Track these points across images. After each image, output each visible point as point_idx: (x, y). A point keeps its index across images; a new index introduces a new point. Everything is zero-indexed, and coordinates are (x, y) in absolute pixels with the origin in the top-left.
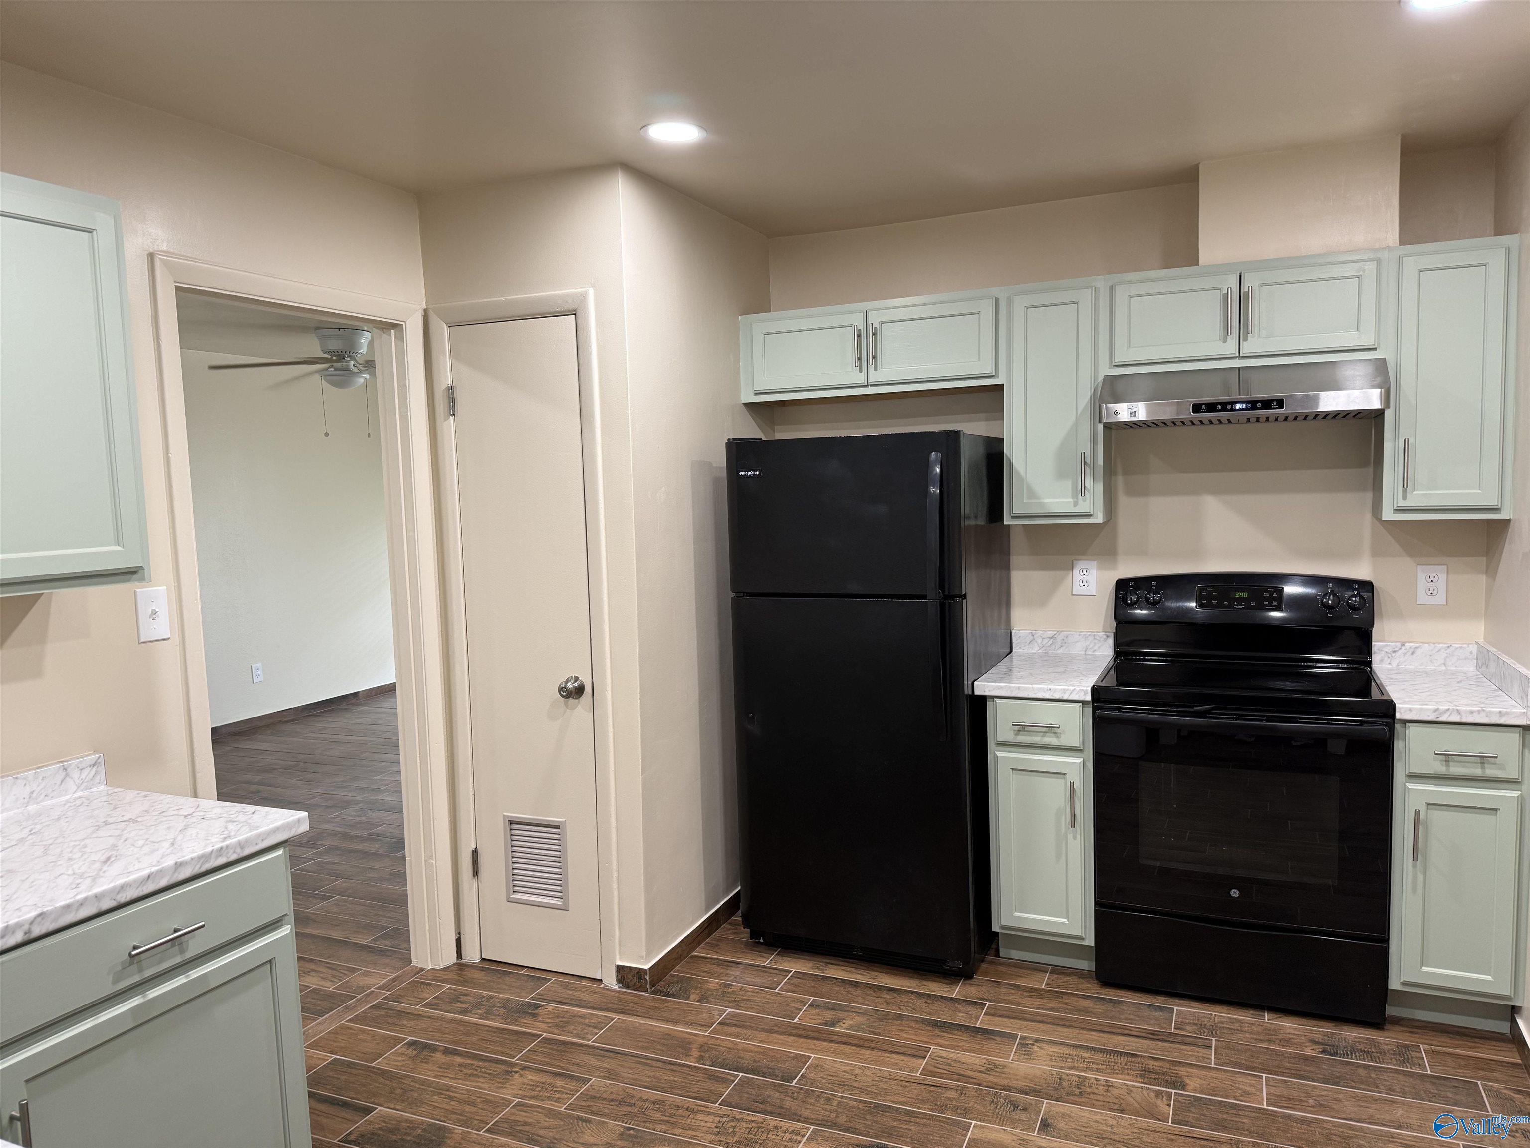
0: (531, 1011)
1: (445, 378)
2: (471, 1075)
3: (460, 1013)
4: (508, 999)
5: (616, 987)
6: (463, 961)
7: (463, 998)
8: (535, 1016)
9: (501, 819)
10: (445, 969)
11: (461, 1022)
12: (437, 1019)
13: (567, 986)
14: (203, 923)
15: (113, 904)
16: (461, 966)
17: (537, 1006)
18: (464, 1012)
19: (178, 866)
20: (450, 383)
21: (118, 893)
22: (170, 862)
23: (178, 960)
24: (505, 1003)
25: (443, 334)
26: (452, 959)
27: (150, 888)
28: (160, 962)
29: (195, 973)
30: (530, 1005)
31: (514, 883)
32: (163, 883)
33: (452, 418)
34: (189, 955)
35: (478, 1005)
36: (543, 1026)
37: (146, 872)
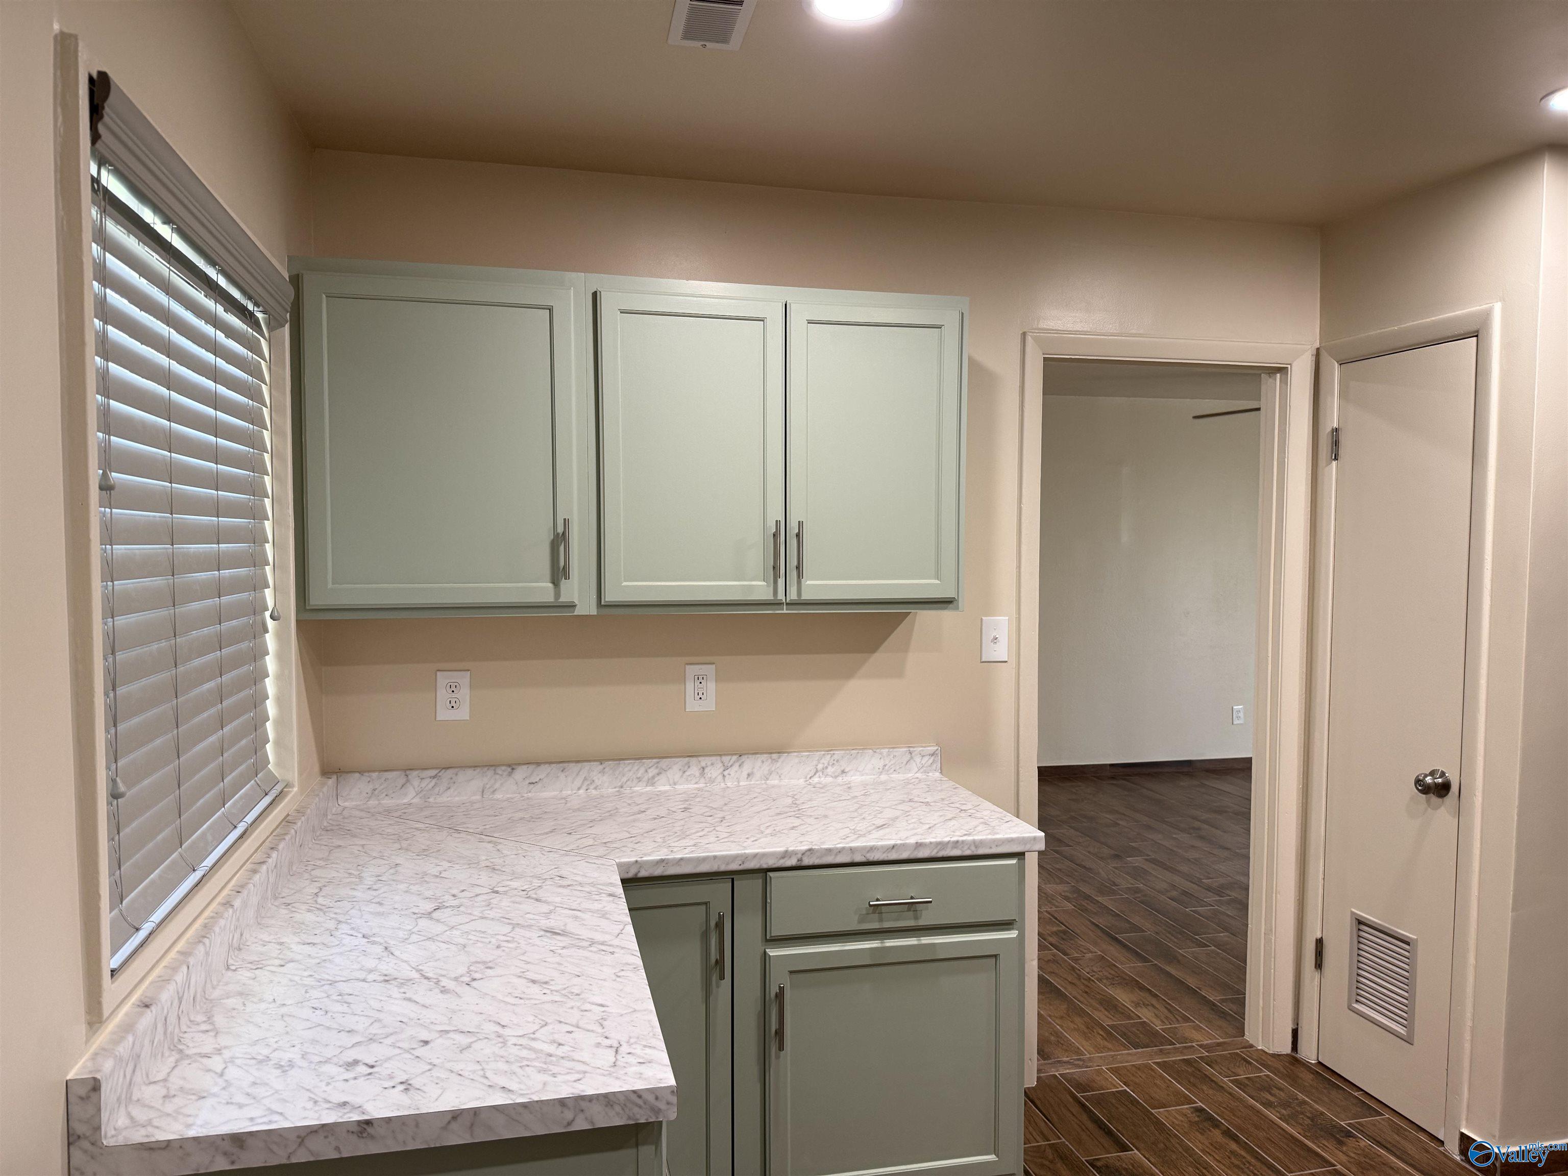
0: (1340, 1136)
1: (1332, 420)
2: (1237, 1167)
3: (1263, 1104)
4: (1322, 1113)
5: (1458, 1158)
6: (1298, 1056)
7: (1275, 1091)
8: (1341, 1143)
9: (1349, 914)
10: (1273, 1055)
11: (1258, 1112)
12: (1237, 1099)
13: (1398, 1130)
14: (931, 900)
15: (862, 859)
16: (1294, 1060)
17: (1349, 1135)
18: (1268, 1104)
19: (919, 845)
20: (1335, 425)
21: (868, 852)
22: (912, 841)
23: (911, 923)
24: (1315, 1117)
25: (1334, 373)
26: (1287, 1049)
27: (893, 856)
28: (897, 920)
29: (926, 940)
30: (1342, 1129)
31: (1357, 992)
32: (905, 856)
33: (1334, 463)
34: (922, 922)
35: (1285, 1105)
36: (1344, 1158)
37: (892, 842)
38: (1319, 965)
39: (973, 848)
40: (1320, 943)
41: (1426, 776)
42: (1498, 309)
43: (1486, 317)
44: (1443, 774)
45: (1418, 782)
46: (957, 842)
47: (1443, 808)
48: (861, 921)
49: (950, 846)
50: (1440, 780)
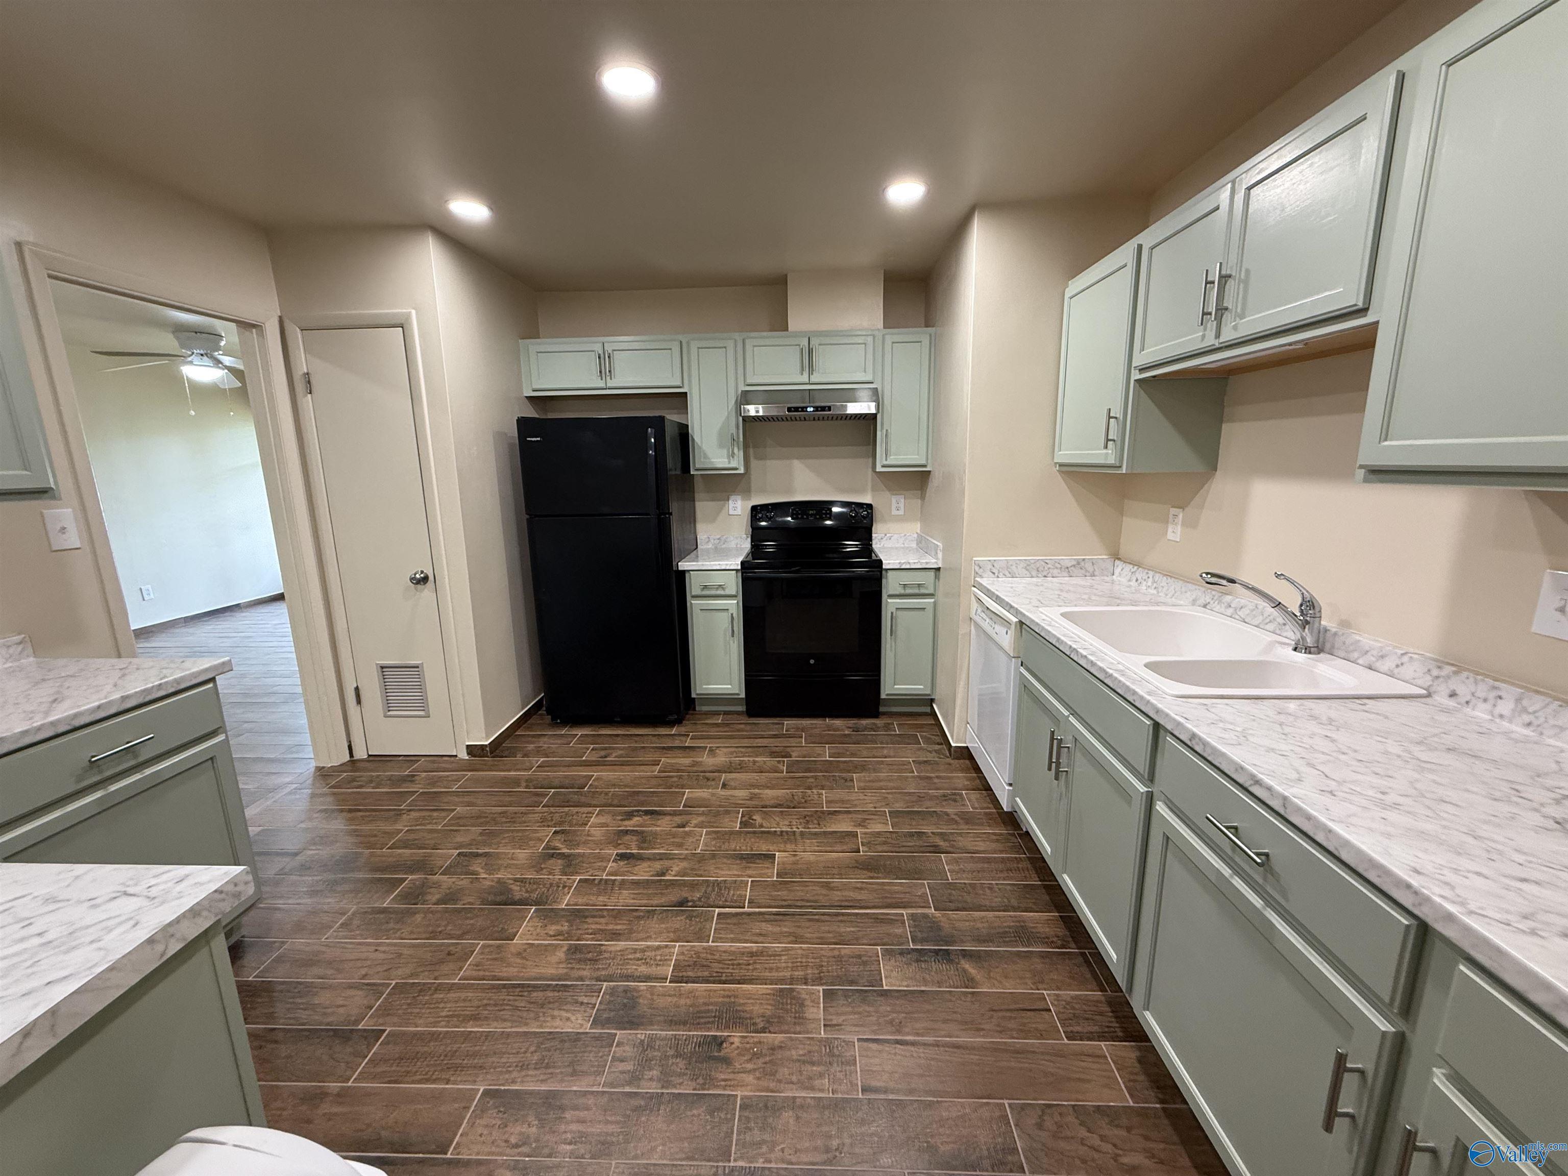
0: (410, 779)
1: (301, 365)
2: (372, 820)
3: (357, 788)
4: (392, 775)
5: (467, 758)
6: (355, 758)
7: (358, 779)
8: (412, 781)
9: (375, 666)
10: (341, 765)
11: (359, 793)
12: (341, 794)
13: (434, 762)
14: (152, 735)
15: (68, 728)
16: (353, 762)
17: (413, 776)
18: (361, 787)
19: (124, 698)
20: (306, 371)
21: (73, 719)
22: (116, 696)
23: (132, 763)
24: (390, 778)
25: (296, 337)
26: (347, 758)
27: (102, 714)
28: (119, 764)
29: (148, 771)
30: (408, 776)
31: (388, 706)
32: (113, 711)
33: (309, 396)
34: (141, 759)
35: (371, 781)
36: (420, 786)
37: (97, 704)
38: (359, 701)
39: (175, 685)
40: (357, 689)
41: (415, 574)
42: (413, 312)
43: (408, 316)
44: (422, 572)
45: (411, 579)
46: (160, 684)
47: (426, 590)
48: (79, 781)
49: (154, 690)
50: (422, 575)
